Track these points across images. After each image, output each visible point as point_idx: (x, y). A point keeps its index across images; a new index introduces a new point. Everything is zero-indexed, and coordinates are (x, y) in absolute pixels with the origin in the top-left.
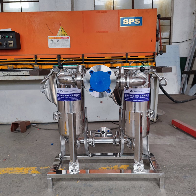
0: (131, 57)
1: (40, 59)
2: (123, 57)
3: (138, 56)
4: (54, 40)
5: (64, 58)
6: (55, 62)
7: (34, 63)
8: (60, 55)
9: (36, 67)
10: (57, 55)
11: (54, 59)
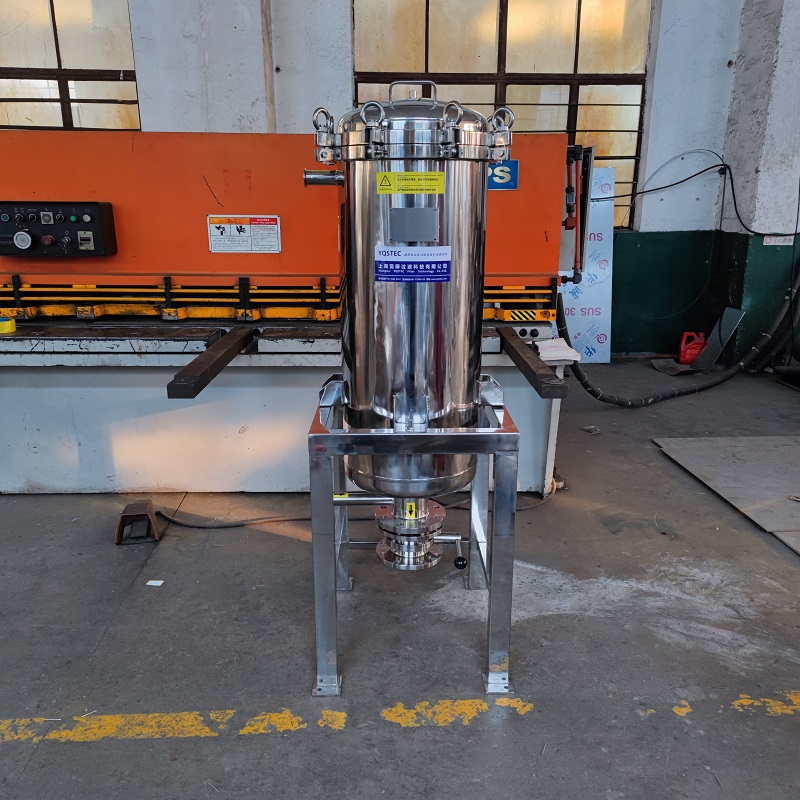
1: (183, 287)
3: (501, 288)
4: (227, 227)
5: (259, 288)
6: (231, 300)
7: (161, 302)
8: (247, 279)
9: (169, 313)
10: (238, 278)
11: (227, 291)
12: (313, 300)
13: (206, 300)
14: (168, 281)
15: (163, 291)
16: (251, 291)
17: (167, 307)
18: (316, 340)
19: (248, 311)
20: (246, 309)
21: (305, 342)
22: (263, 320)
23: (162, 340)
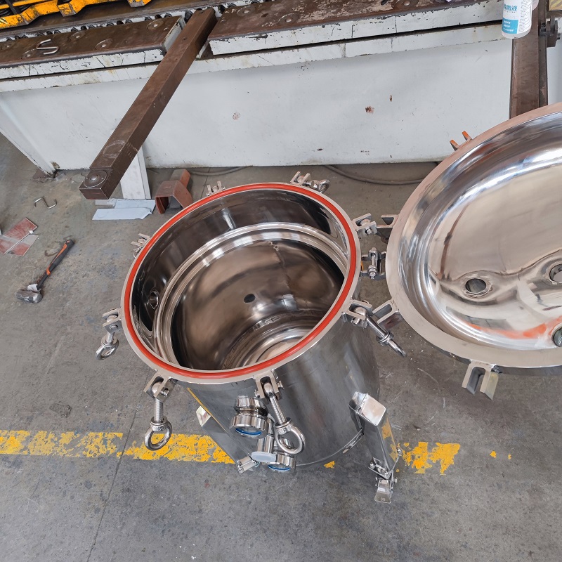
18: (269, 34)
21: (257, 38)
23: (122, 53)
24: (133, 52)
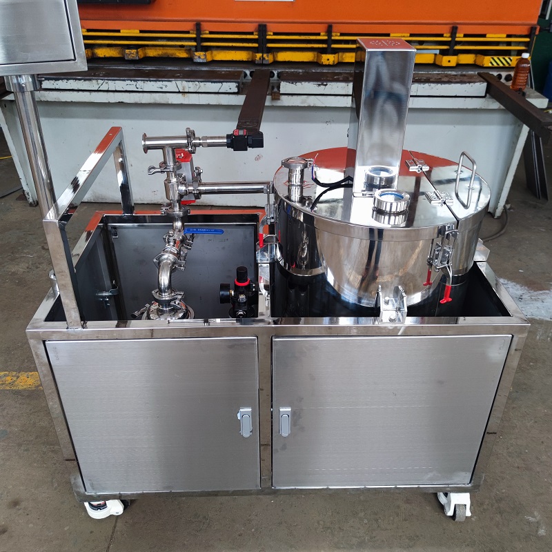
0: (466, 36)
1: (211, 33)
2: (441, 35)
3: (484, 36)
5: (275, 34)
6: (250, 45)
7: (192, 46)
8: (265, 26)
9: (200, 56)
10: (257, 24)
11: (248, 37)
12: (321, 46)
13: (230, 44)
14: (198, 27)
15: (194, 36)
16: (268, 37)
17: (196, 51)
18: (328, 83)
19: (265, 55)
20: (263, 53)
21: (319, 85)
22: (276, 63)
23: (201, 82)
24: (212, 82)
